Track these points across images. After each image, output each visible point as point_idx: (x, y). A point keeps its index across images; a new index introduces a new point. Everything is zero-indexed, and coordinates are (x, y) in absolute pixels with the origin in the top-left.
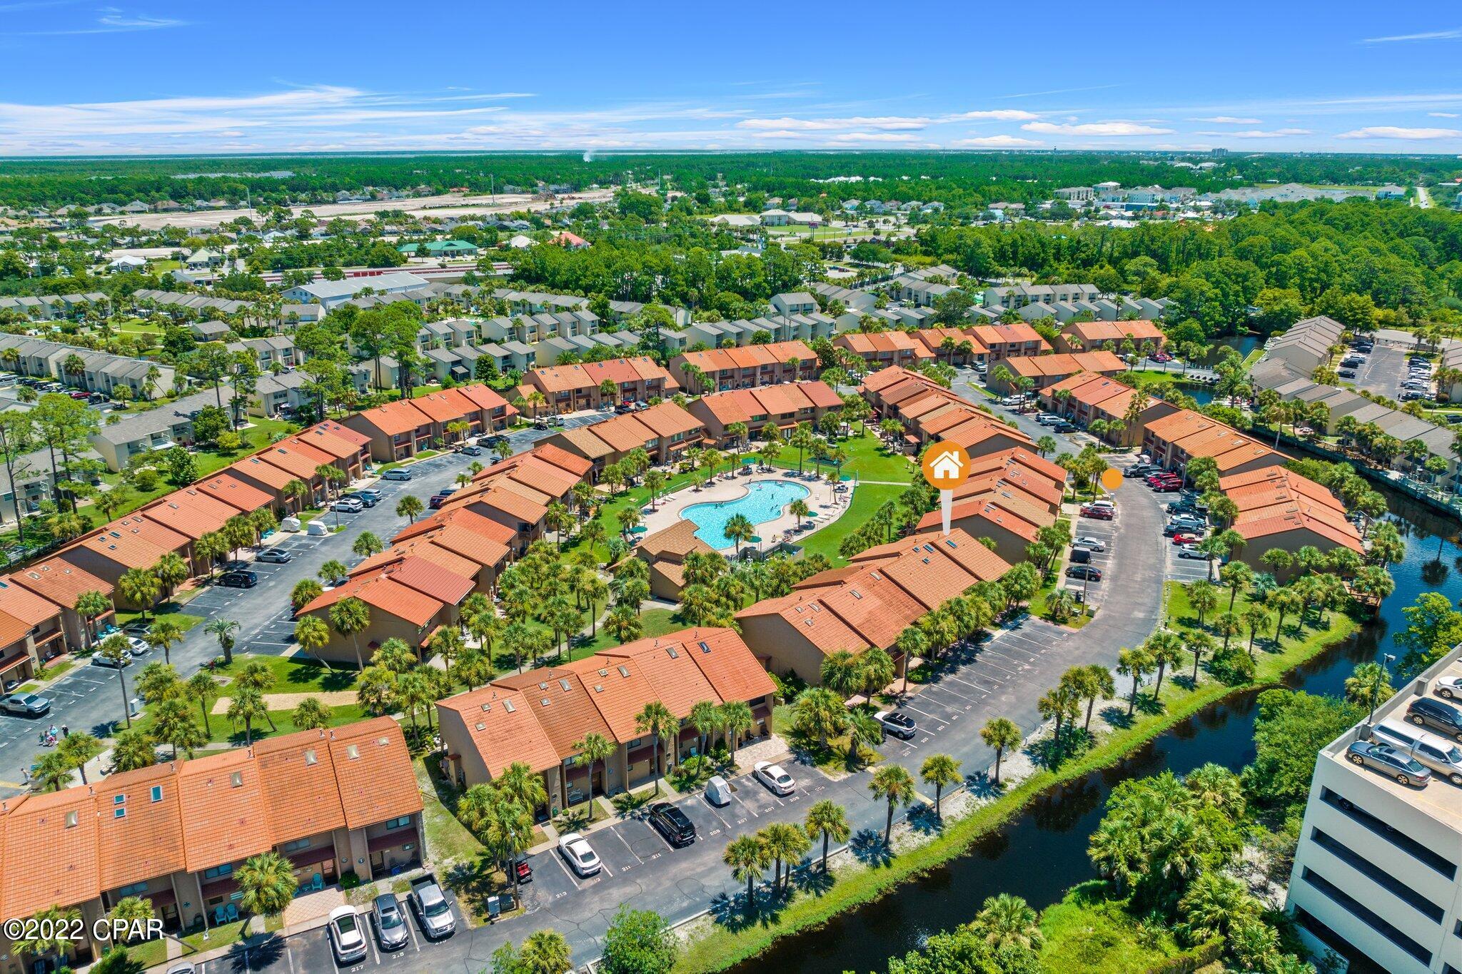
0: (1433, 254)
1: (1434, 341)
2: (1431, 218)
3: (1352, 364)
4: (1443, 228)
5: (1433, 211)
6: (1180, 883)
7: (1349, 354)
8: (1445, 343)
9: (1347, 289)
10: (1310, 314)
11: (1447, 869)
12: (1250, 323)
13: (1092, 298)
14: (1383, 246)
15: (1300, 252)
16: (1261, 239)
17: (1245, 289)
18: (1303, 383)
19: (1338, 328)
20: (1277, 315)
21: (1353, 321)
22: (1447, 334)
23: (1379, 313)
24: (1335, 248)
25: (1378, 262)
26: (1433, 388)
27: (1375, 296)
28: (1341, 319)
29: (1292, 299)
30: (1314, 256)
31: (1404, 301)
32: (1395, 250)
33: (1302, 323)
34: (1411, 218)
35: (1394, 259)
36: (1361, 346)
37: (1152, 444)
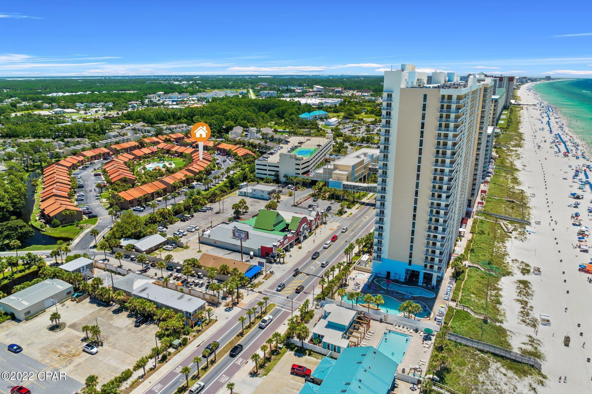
0: (257, 110)
1: (260, 129)
2: (255, 102)
3: (246, 135)
4: (257, 104)
5: (255, 100)
6: (246, 177)
7: (245, 133)
8: (262, 129)
9: (242, 120)
10: (236, 126)
11: (278, 167)
12: (224, 129)
13: (186, 127)
14: (246, 110)
15: (230, 112)
16: (219, 110)
17: (222, 122)
18: (240, 138)
19: (242, 128)
20: (229, 127)
21: (244, 126)
22: (262, 127)
23: (249, 124)
24: (237, 111)
25: (246, 114)
26: (261, 137)
27: (247, 121)
28: (242, 126)
29: (232, 123)
30: (233, 113)
31: (253, 122)
32: (248, 110)
33: (234, 128)
34: (250, 102)
35: (249, 112)
36: (247, 131)
37: (218, 149)
